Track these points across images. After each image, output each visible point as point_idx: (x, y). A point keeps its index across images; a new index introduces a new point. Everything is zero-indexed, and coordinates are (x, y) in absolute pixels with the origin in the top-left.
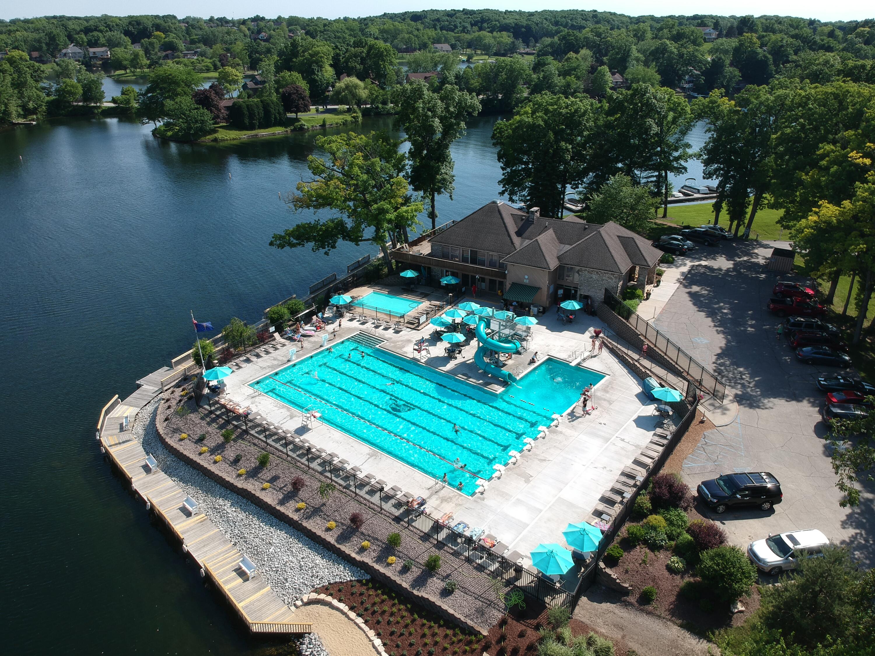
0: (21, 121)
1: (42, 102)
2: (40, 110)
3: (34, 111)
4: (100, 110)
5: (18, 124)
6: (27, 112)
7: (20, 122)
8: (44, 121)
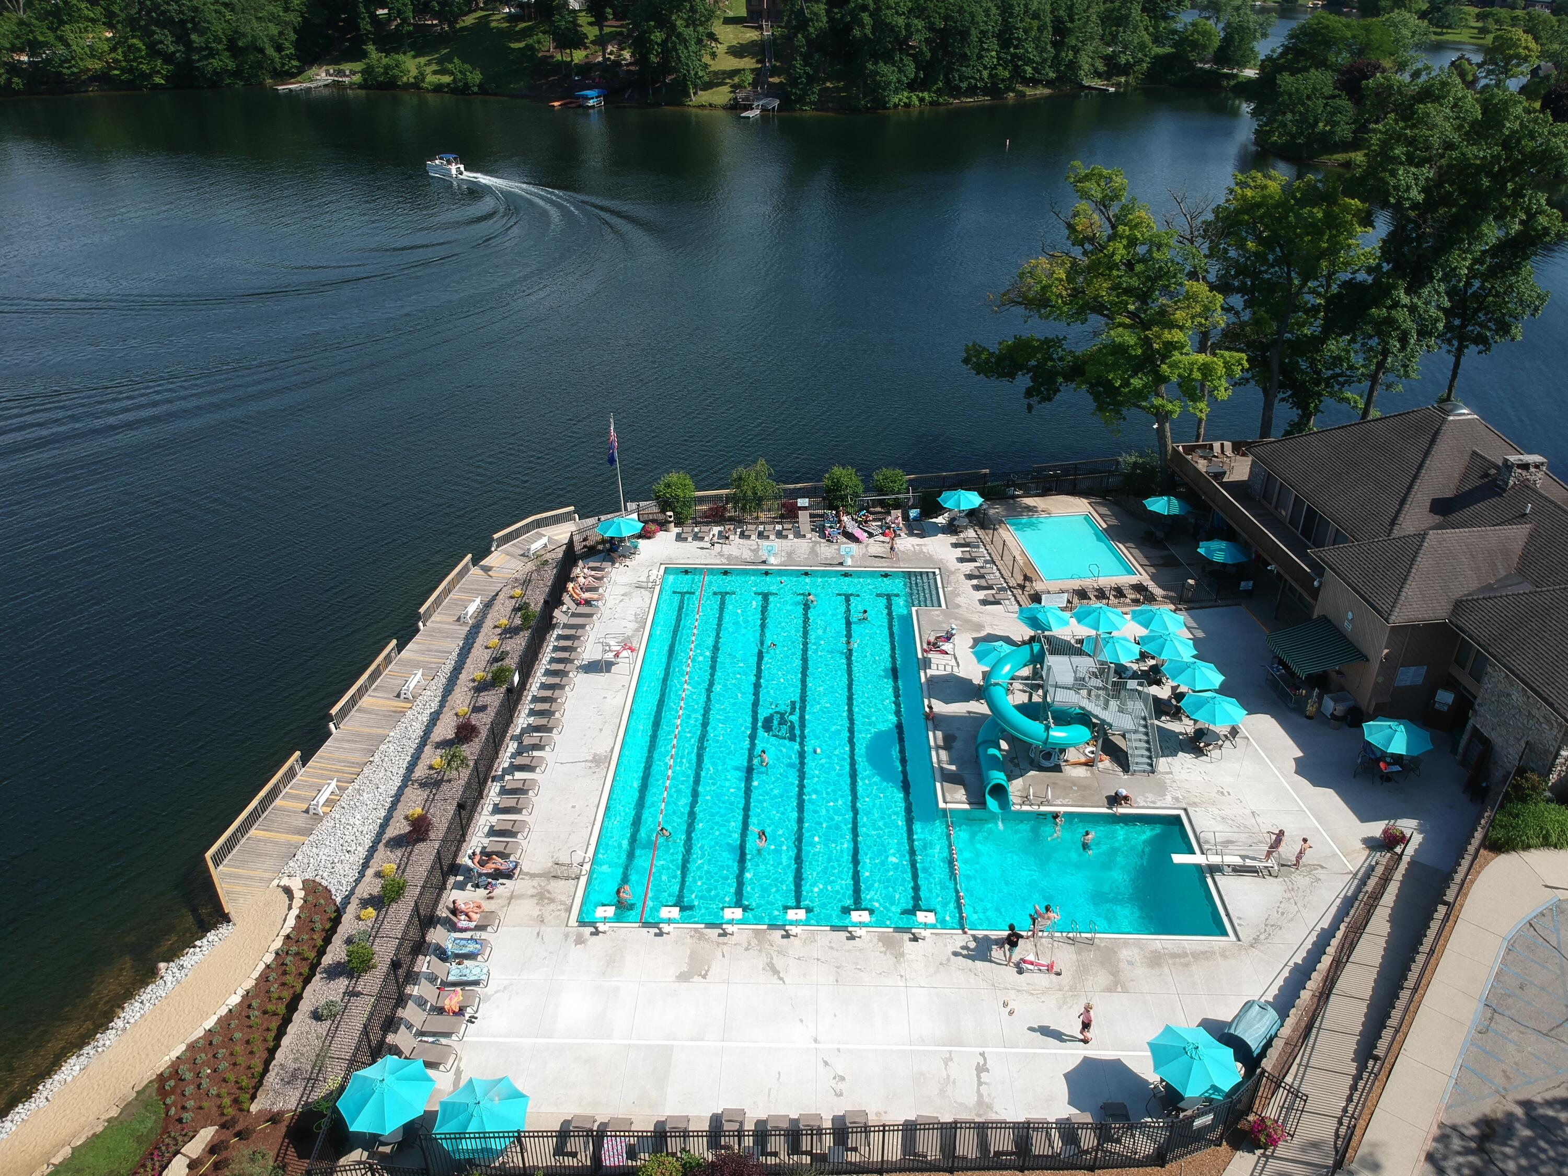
0: (1097, 83)
1: (1146, 55)
2: (1137, 68)
3: (1125, 70)
4: (1232, 83)
5: (1089, 88)
6: (1113, 68)
7: (1093, 84)
8: (1136, 89)
